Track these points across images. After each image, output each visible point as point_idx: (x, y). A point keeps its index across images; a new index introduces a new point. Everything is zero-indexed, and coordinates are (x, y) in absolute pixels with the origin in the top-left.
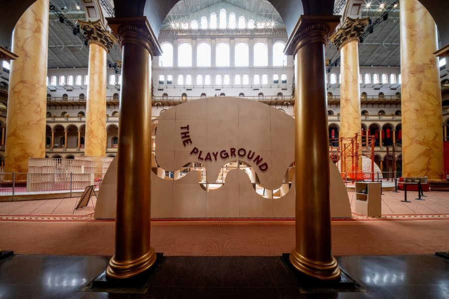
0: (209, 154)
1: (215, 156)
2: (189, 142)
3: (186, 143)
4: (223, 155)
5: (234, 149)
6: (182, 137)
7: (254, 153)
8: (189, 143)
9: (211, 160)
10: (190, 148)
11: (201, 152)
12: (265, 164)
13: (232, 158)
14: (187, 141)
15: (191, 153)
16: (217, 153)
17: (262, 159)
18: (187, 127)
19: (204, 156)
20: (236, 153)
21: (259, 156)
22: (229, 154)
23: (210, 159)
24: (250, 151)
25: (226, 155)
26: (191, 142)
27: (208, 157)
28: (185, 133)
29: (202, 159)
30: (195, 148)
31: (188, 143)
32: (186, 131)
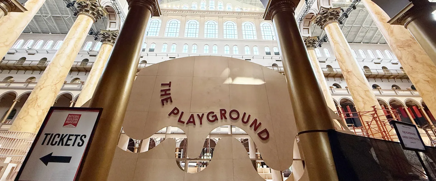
0: (192, 116)
1: (201, 118)
2: (169, 100)
3: (165, 102)
4: (211, 118)
5: (224, 110)
6: (162, 95)
7: (249, 116)
8: (169, 102)
9: (195, 124)
10: (169, 108)
11: (182, 113)
12: (265, 131)
13: (222, 122)
14: (166, 100)
15: (170, 115)
16: (203, 115)
17: (260, 124)
18: (169, 85)
19: (185, 119)
20: (227, 115)
21: (256, 120)
22: (219, 116)
23: (194, 122)
24: (245, 114)
25: (214, 118)
26: (171, 101)
27: (192, 120)
28: (165, 91)
29: (183, 123)
30: (176, 109)
31: (167, 102)
32: (167, 88)
